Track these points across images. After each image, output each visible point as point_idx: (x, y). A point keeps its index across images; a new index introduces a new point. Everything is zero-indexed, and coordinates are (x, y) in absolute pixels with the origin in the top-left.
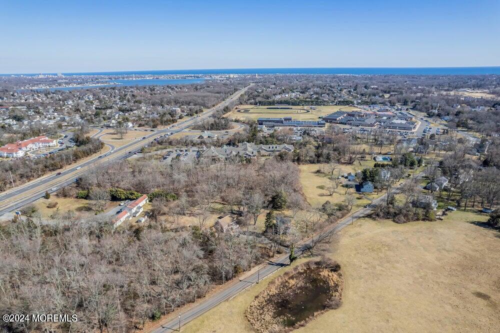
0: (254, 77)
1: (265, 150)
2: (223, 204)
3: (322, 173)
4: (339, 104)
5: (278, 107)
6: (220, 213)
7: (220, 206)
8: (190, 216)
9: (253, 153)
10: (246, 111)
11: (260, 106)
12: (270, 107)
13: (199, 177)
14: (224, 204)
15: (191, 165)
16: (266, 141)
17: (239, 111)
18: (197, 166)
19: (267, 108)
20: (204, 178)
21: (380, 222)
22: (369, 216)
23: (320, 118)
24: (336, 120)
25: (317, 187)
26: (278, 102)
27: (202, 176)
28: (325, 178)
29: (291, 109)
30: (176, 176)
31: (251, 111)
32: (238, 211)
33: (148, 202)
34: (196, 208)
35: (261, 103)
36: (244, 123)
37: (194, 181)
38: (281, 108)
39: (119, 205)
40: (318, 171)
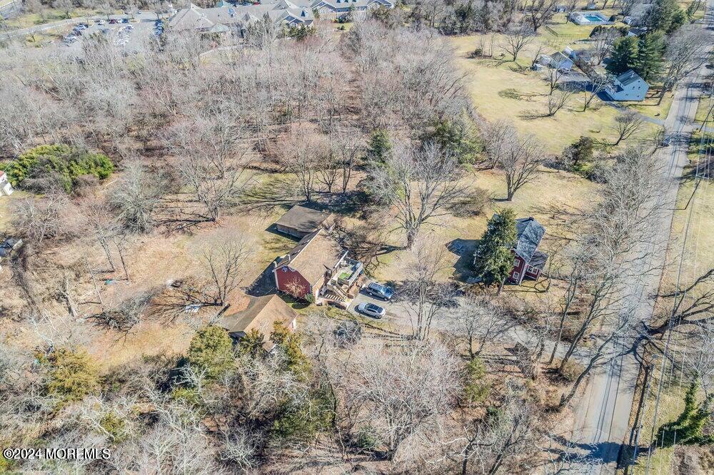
1: (329, 7)
2: (266, 170)
3: (485, 57)
6: (269, 208)
7: (262, 180)
8: (167, 234)
9: (303, 15)
13: (176, 90)
14: (275, 171)
15: (144, 55)
18: (162, 57)
20: (192, 89)
25: (500, 93)
27: (185, 86)
28: (501, 68)
30: (97, 93)
32: (327, 194)
34: (181, 197)
37: (161, 105)
40: (477, 54)
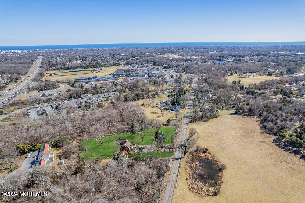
0: (36, 52)
1: (103, 97)
3: (145, 105)
4: (113, 65)
5: (77, 70)
9: (97, 100)
10: (56, 75)
11: (63, 71)
12: (70, 71)
16: (96, 91)
17: (50, 75)
19: (70, 72)
21: (198, 124)
22: (191, 122)
23: (110, 74)
24: (122, 74)
25: (151, 113)
26: (74, 67)
28: (149, 107)
29: (86, 70)
31: (59, 74)
33: (50, 149)
35: (62, 69)
36: (64, 82)
38: (79, 71)
39: (26, 158)
40: (143, 105)
